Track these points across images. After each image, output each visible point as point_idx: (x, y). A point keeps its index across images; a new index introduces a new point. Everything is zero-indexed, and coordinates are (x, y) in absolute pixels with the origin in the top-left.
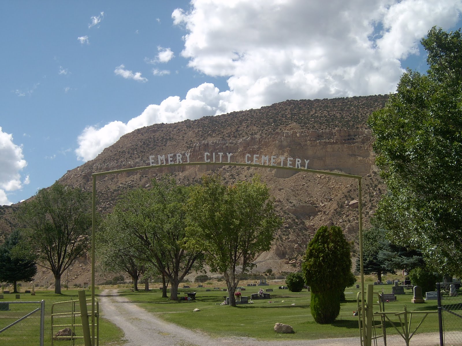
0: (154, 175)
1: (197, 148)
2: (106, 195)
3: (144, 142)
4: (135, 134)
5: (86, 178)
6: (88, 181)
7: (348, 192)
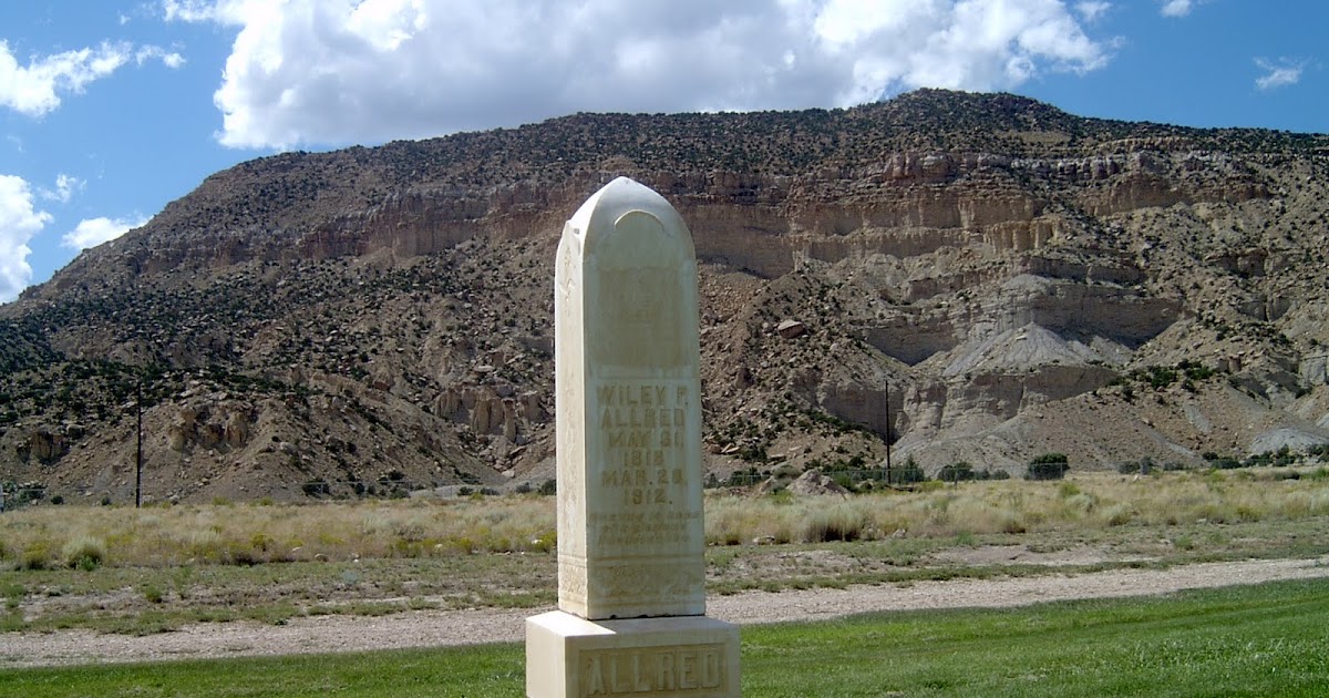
0: (293, 261)
1: (395, 205)
2: (190, 302)
3: (262, 191)
4: (239, 172)
5: (136, 264)
6: (138, 271)
7: (765, 304)
